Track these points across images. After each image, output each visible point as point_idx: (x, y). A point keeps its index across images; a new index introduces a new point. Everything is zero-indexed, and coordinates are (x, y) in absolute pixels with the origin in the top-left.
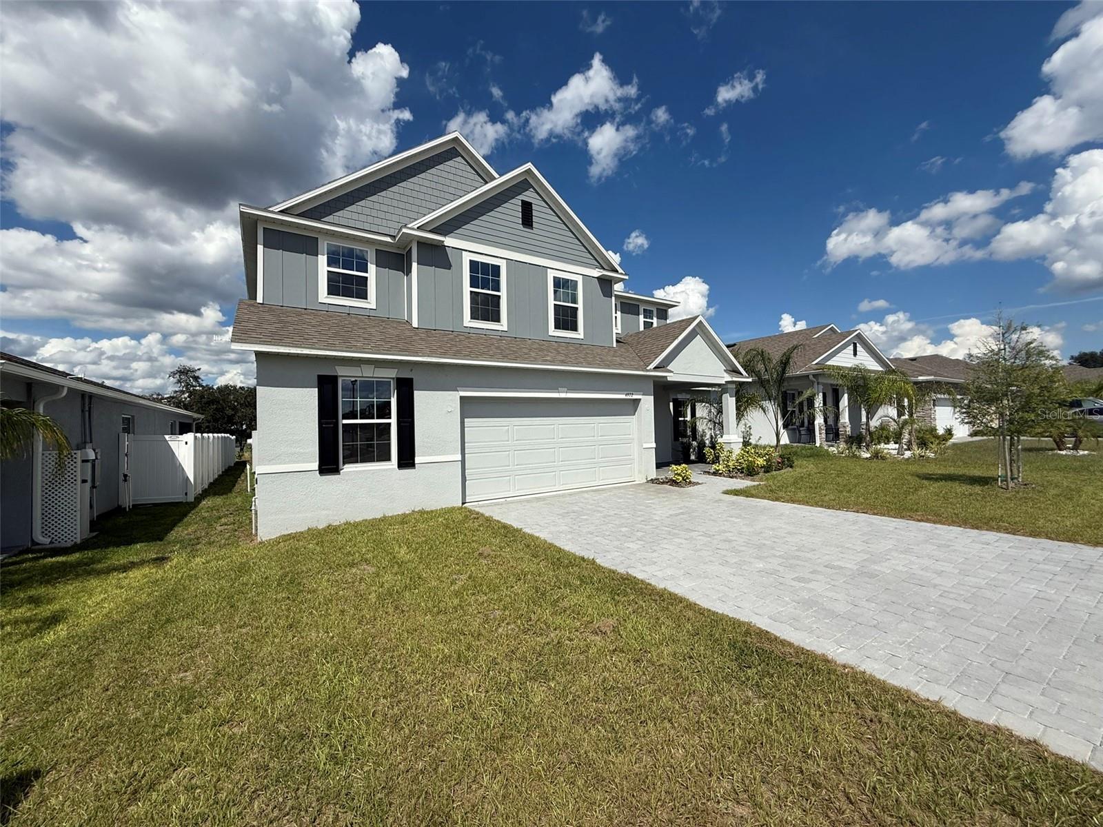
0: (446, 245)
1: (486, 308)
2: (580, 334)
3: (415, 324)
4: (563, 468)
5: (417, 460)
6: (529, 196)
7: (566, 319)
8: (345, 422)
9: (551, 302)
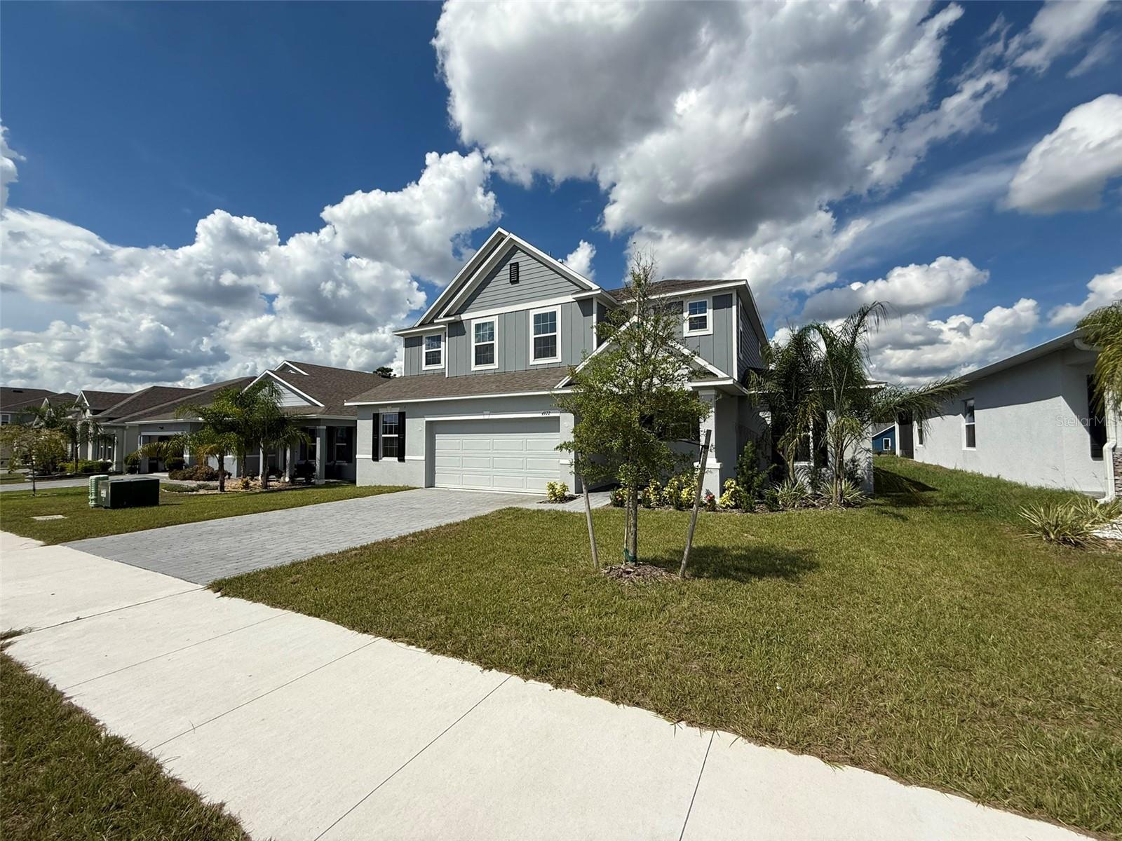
0: (462, 319)
1: (484, 355)
2: (558, 359)
3: (447, 376)
4: (495, 474)
5: (406, 458)
6: (518, 257)
7: (545, 347)
8: (383, 436)
9: (532, 337)
